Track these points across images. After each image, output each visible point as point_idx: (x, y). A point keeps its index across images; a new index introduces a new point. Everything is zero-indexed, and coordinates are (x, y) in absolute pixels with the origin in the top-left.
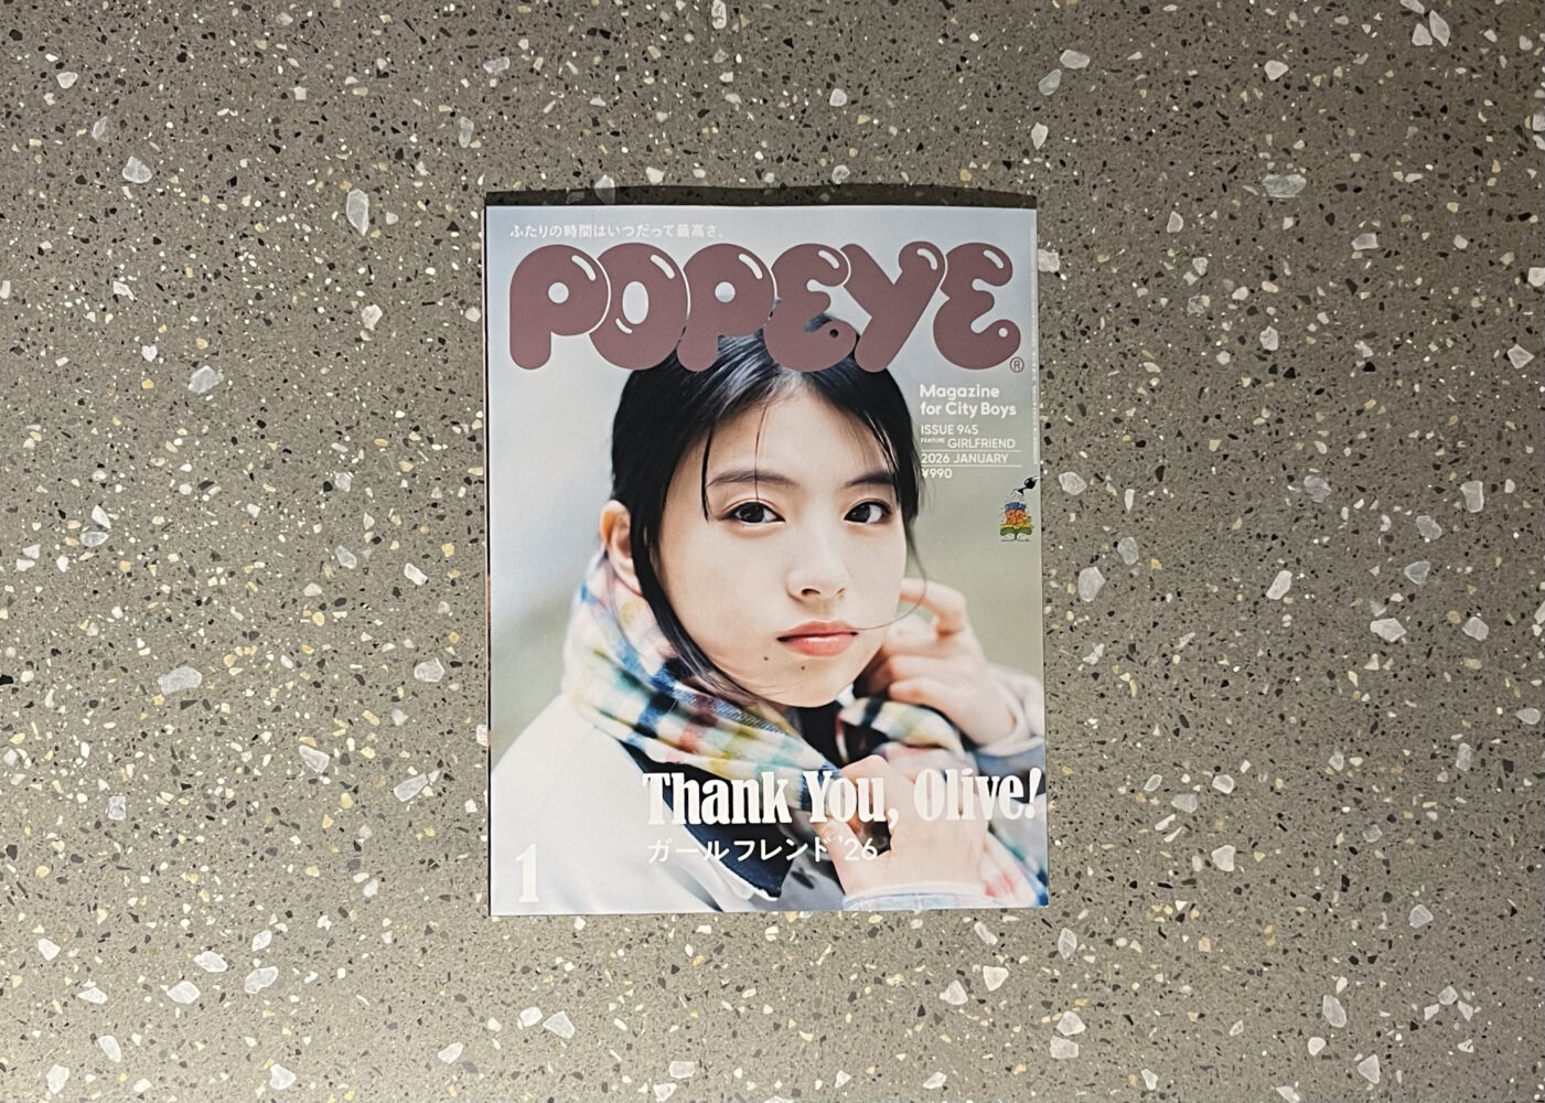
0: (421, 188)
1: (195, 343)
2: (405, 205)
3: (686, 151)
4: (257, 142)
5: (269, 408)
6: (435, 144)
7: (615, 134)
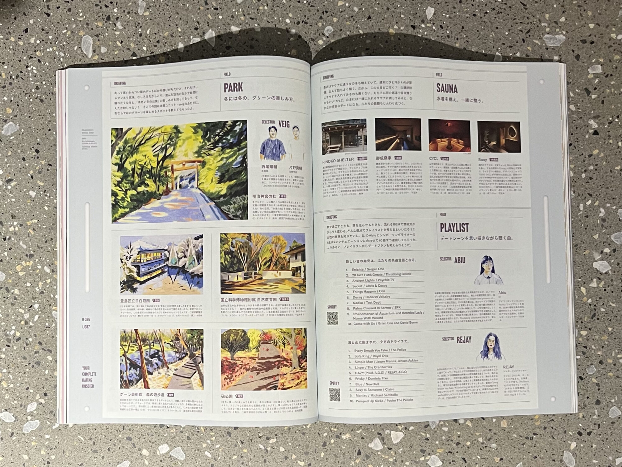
0: (119, 35)
1: (5, 110)
2: (110, 43)
3: (251, 18)
4: (38, 11)
5: (41, 143)
6: (126, 13)
7: (216, 9)
